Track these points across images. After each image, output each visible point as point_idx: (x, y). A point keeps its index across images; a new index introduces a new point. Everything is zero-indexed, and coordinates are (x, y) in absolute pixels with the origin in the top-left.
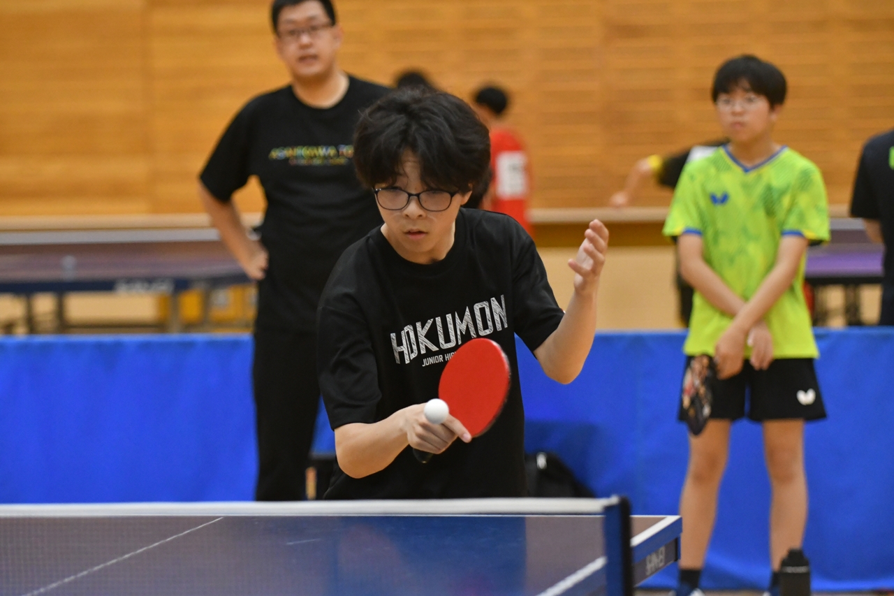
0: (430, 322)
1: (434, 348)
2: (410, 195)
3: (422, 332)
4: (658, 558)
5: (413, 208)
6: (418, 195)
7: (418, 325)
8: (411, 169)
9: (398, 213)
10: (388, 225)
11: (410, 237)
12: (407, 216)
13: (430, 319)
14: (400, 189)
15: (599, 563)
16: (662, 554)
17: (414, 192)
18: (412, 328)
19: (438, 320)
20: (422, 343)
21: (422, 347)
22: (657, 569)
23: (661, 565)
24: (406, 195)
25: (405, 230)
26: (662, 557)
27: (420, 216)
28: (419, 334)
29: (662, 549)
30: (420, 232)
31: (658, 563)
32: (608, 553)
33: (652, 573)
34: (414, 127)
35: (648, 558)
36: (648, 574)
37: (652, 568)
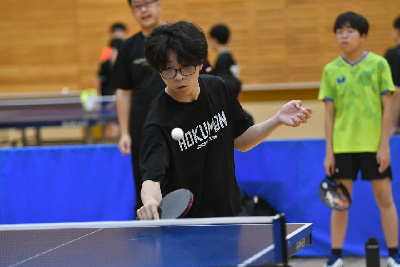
0: (197, 128)
1: (201, 140)
2: (176, 70)
4: (302, 242)
5: (179, 76)
6: (180, 70)
8: (173, 58)
9: (172, 80)
10: (168, 86)
11: (180, 90)
12: (177, 80)
13: (197, 126)
14: (171, 68)
15: (271, 247)
16: (304, 241)
17: (178, 69)
19: (200, 126)
22: (301, 248)
23: (303, 246)
25: (177, 87)
26: (303, 242)
27: (183, 79)
29: (304, 239)
30: (184, 87)
31: (302, 245)
32: (276, 243)
33: (299, 250)
35: (297, 243)
36: (297, 250)
37: (299, 247)
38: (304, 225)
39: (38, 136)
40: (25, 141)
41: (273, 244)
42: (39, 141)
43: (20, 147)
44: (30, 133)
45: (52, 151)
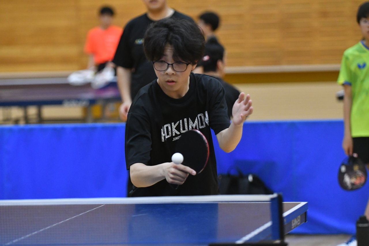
0: (178, 122)
1: (178, 133)
2: (169, 64)
3: (174, 127)
4: (297, 220)
5: (170, 70)
6: (172, 65)
7: (173, 124)
8: (169, 52)
11: (169, 84)
12: (167, 74)
13: (178, 121)
14: (165, 62)
15: (269, 224)
16: (299, 219)
17: (170, 63)
18: (170, 125)
19: (181, 121)
20: (174, 132)
21: (174, 133)
22: (297, 226)
23: (298, 224)
24: (167, 65)
25: (166, 80)
26: (299, 220)
27: (173, 74)
28: (173, 128)
29: (299, 217)
30: (173, 82)
31: (297, 223)
32: (273, 220)
33: (294, 228)
34: (171, 34)
35: (293, 220)
36: (293, 228)
37: (294, 225)
38: (300, 203)
39: (39, 114)
40: (27, 119)
41: (270, 221)
42: (41, 119)
43: (22, 124)
44: (32, 111)
45: (55, 129)
